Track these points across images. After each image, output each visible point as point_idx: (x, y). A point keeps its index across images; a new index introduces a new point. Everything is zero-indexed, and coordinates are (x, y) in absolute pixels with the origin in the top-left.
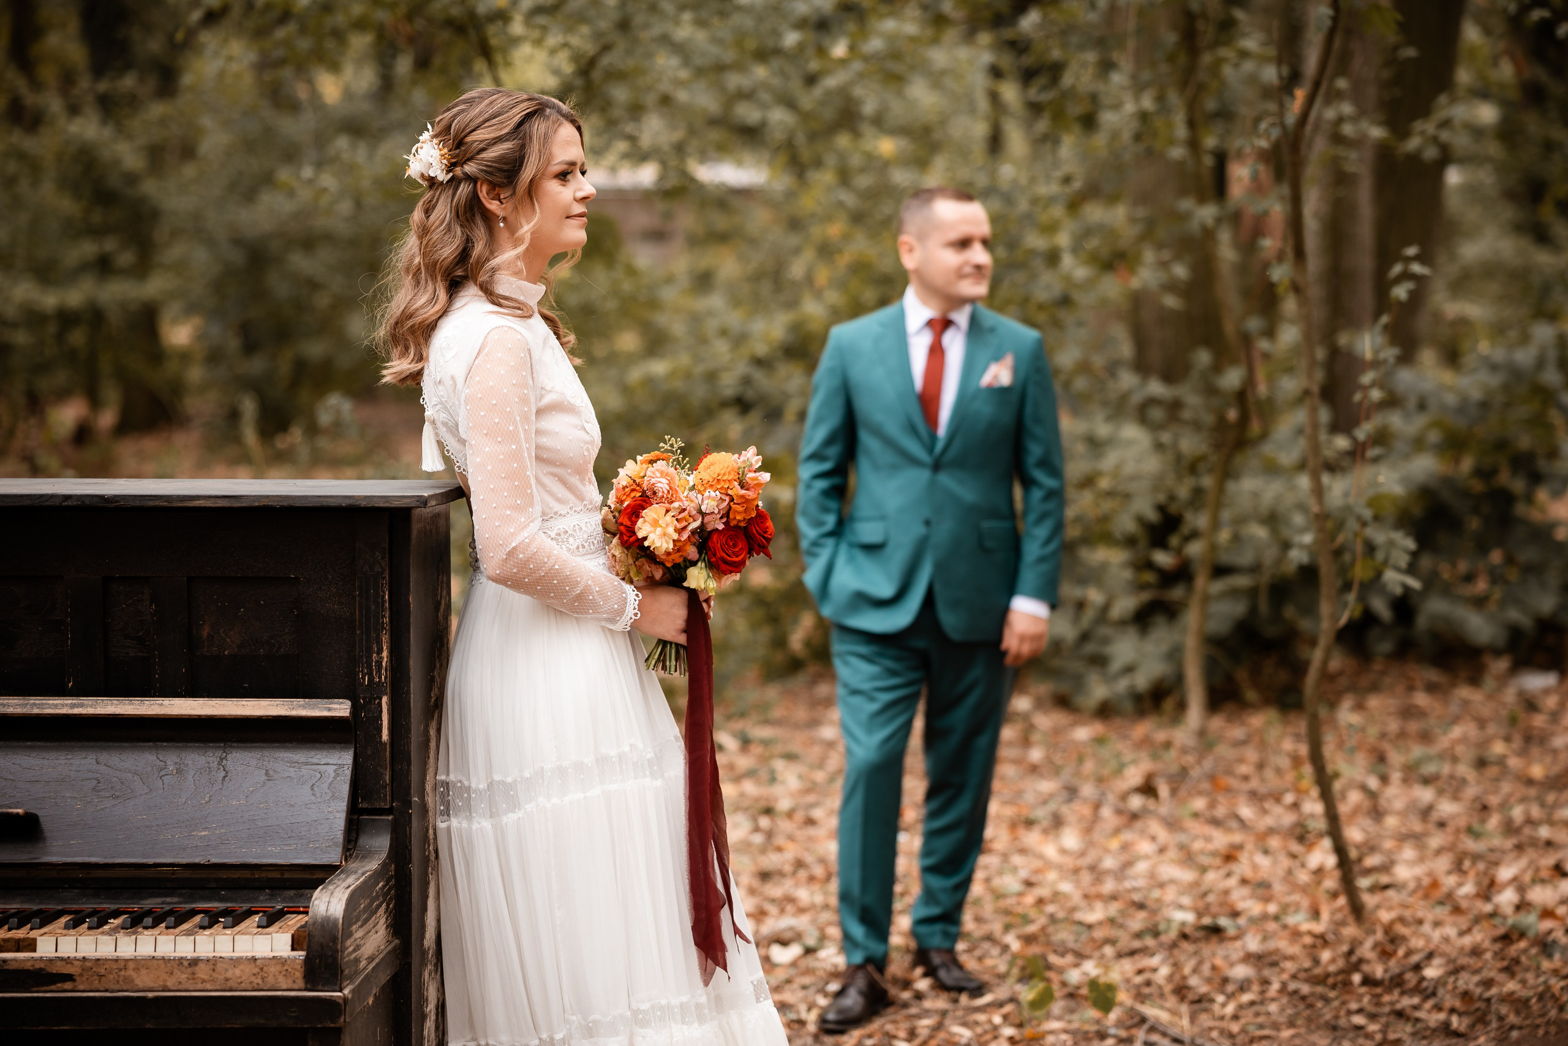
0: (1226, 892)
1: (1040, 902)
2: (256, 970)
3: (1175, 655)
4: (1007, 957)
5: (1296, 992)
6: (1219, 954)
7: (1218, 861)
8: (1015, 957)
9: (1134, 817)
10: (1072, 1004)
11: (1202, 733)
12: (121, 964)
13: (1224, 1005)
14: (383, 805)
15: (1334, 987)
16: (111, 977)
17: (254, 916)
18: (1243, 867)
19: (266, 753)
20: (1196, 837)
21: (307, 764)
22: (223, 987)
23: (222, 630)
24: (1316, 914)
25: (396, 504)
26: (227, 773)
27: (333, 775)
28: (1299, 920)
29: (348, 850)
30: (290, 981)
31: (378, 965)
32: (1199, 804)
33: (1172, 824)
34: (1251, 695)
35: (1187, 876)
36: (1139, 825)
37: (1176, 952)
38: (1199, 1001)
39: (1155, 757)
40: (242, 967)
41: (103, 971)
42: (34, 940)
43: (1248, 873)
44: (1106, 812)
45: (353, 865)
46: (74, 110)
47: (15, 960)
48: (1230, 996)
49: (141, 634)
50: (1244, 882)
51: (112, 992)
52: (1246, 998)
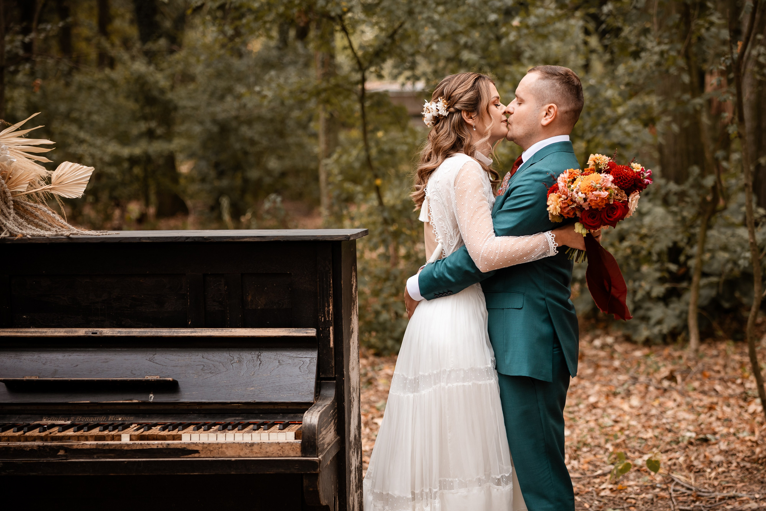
0: (710, 423)
1: (622, 429)
2: (280, 448)
3: (683, 316)
4: (607, 454)
5: (744, 467)
6: (707, 451)
7: (706, 410)
8: (611, 454)
9: (665, 390)
10: (639, 474)
11: (697, 351)
12: (220, 446)
13: (710, 473)
14: (331, 376)
15: (761, 464)
16: (215, 451)
17: (276, 426)
18: (718, 413)
19: (279, 353)
20: (694, 400)
21: (297, 357)
22: (265, 456)
23: (257, 298)
24: (753, 433)
25: (336, 239)
26: (261, 362)
27: (309, 362)
28: (745, 435)
29: (317, 396)
30: (295, 453)
31: (332, 447)
32: (696, 384)
33: (683, 394)
34: (720, 333)
35: (691, 417)
36: (667, 394)
37: (687, 450)
38: (699, 472)
39: (674, 364)
40: (273, 447)
41: (212, 449)
42: (181, 435)
43: (720, 415)
44: (651, 388)
45: (319, 402)
46: (133, 58)
47: (173, 444)
48: (712, 470)
49: (220, 299)
50: (718, 419)
51: (216, 458)
52: (720, 470)
